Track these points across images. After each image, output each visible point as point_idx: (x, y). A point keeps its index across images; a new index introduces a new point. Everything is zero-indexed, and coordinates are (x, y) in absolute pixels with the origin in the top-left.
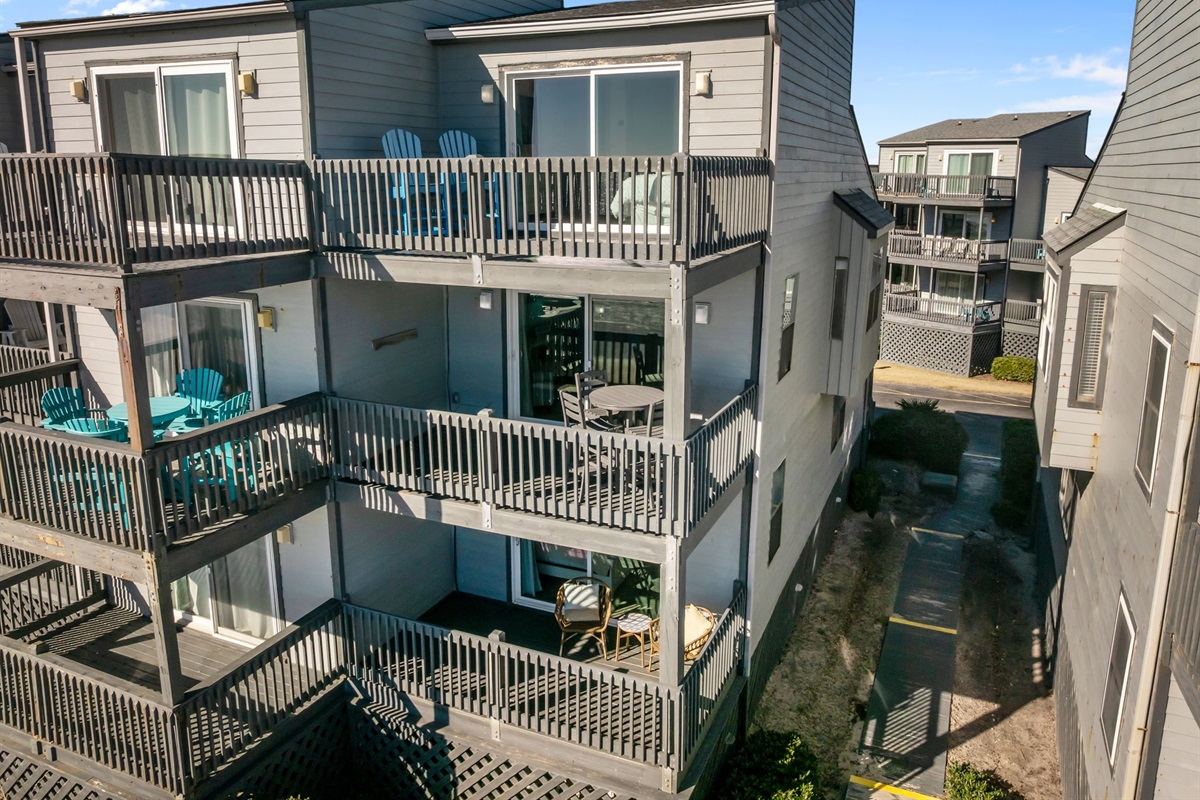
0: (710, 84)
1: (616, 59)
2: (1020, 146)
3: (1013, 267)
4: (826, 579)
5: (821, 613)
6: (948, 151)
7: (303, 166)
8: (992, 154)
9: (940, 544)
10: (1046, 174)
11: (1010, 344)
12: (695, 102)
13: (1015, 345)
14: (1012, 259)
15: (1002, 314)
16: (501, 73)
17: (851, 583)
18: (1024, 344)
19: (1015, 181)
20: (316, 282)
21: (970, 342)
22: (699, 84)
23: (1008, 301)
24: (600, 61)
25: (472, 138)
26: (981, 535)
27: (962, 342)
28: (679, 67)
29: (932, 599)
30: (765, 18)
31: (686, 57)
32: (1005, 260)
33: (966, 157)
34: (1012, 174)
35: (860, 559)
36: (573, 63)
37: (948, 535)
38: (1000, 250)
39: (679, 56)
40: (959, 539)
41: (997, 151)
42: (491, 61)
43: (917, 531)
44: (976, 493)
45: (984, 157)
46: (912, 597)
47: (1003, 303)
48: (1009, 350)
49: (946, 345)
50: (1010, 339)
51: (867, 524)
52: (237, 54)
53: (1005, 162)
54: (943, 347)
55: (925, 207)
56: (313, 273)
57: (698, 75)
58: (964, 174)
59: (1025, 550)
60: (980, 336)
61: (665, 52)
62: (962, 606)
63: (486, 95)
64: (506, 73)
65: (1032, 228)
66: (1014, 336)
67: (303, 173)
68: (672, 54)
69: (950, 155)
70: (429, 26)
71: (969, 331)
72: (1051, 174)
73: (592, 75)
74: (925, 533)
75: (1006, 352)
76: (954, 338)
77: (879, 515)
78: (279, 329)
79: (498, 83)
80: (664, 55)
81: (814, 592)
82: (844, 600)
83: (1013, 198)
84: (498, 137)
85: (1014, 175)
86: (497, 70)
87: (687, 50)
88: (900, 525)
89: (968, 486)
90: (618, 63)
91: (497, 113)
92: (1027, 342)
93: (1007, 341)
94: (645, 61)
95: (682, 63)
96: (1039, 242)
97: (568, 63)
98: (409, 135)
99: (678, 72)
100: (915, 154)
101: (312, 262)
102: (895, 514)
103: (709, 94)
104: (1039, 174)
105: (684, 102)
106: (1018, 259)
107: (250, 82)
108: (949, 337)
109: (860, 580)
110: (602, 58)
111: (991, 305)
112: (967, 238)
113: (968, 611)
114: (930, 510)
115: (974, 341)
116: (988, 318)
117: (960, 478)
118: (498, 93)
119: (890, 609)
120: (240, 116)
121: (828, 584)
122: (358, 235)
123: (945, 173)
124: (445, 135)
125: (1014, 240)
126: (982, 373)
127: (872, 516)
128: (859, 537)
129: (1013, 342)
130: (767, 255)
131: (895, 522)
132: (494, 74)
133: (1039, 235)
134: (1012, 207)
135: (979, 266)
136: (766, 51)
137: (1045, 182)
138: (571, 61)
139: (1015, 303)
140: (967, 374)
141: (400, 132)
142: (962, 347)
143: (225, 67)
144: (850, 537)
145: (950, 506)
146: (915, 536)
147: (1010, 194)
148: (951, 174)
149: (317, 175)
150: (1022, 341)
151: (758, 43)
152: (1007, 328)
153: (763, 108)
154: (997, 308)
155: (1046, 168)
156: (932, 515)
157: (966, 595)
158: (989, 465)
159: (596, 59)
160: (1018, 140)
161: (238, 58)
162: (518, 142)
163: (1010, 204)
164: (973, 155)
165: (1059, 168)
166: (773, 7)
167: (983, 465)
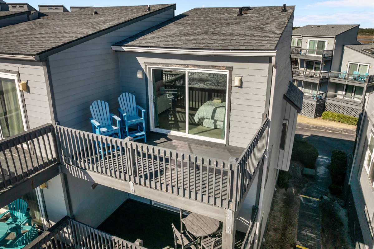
0: (241, 82)
1: (198, 66)
2: (335, 39)
3: (331, 81)
4: (272, 224)
5: (271, 243)
6: (309, 39)
7: (51, 127)
8: (325, 41)
9: (311, 204)
10: (343, 48)
11: (328, 107)
12: (233, 89)
13: (330, 107)
14: (330, 78)
15: (326, 96)
16: (146, 66)
17: (281, 226)
18: (333, 107)
19: (333, 51)
20: (62, 175)
21: (315, 107)
22: (236, 82)
23: (328, 92)
24: (190, 66)
25: (133, 95)
26: (326, 198)
27: (312, 106)
28: (227, 73)
29: (311, 233)
30: (270, 58)
31: (231, 69)
32: (328, 78)
33: (316, 42)
34: (332, 49)
35: (284, 212)
36: (178, 66)
37: (314, 199)
38: (327, 75)
39: (227, 68)
40: (318, 201)
41: (327, 40)
42: (141, 60)
43: (302, 197)
44: (321, 176)
45: (322, 42)
46: (303, 232)
47: (326, 93)
48: (328, 109)
49: (306, 107)
50: (328, 105)
51: (285, 194)
52: (19, 72)
53: (330, 45)
54: (305, 108)
55: (301, 59)
56: (60, 171)
57: (236, 78)
58: (315, 49)
59: (342, 207)
60: (318, 104)
61: (220, 65)
62: (322, 237)
63: (139, 75)
64: (148, 66)
65: (337, 68)
66: (329, 104)
67: (52, 131)
68: (224, 67)
69: (310, 41)
70: (113, 44)
71: (315, 103)
72: (345, 48)
73: (187, 71)
74: (305, 198)
75: (326, 109)
76: (309, 105)
77: (288, 189)
78: (49, 188)
79: (144, 70)
80: (220, 67)
81: (268, 232)
82: (279, 235)
83: (332, 57)
84: (145, 92)
85: (333, 49)
86: (144, 64)
87: (231, 66)
88: (296, 194)
89: (318, 173)
90: (198, 68)
91: (145, 83)
92: (334, 106)
93: (327, 106)
94: (211, 69)
95: (228, 71)
96: (340, 73)
97: (175, 65)
98: (103, 102)
99: (227, 74)
100: (297, 38)
101: (59, 167)
102: (294, 188)
103: (241, 87)
104: (341, 48)
105: (229, 89)
106: (333, 78)
107: (25, 86)
108: (308, 104)
109: (284, 224)
110: (191, 65)
111: (322, 94)
112: (315, 70)
113: (324, 239)
114: (306, 185)
115: (316, 106)
116: (321, 98)
117: (316, 170)
118: (145, 75)
119: (296, 239)
120: (23, 100)
121: (272, 227)
122: (77, 161)
123: (308, 48)
124: (121, 96)
125: (332, 71)
126: (318, 117)
127: (286, 190)
128: (282, 201)
129: (329, 106)
130: (265, 158)
131: (295, 192)
132: (143, 66)
133: (340, 70)
134: (331, 61)
135: (319, 81)
136: (269, 70)
137: (343, 50)
138: (177, 64)
139: (331, 93)
140: (313, 117)
141: (99, 101)
142: (312, 108)
143: (14, 77)
144: (279, 202)
145: (313, 183)
146: (302, 199)
147: (331, 56)
148: (310, 49)
149: (58, 133)
150: (332, 106)
151: (266, 66)
152: (327, 101)
153: (266, 96)
154: (324, 95)
155: (344, 46)
156: (307, 187)
157: (323, 231)
158: (325, 162)
159: (188, 65)
160: (335, 37)
161: (19, 74)
162: (154, 94)
163: (331, 59)
164: (318, 41)
165: (348, 46)
166: (275, 54)
167: (322, 161)
